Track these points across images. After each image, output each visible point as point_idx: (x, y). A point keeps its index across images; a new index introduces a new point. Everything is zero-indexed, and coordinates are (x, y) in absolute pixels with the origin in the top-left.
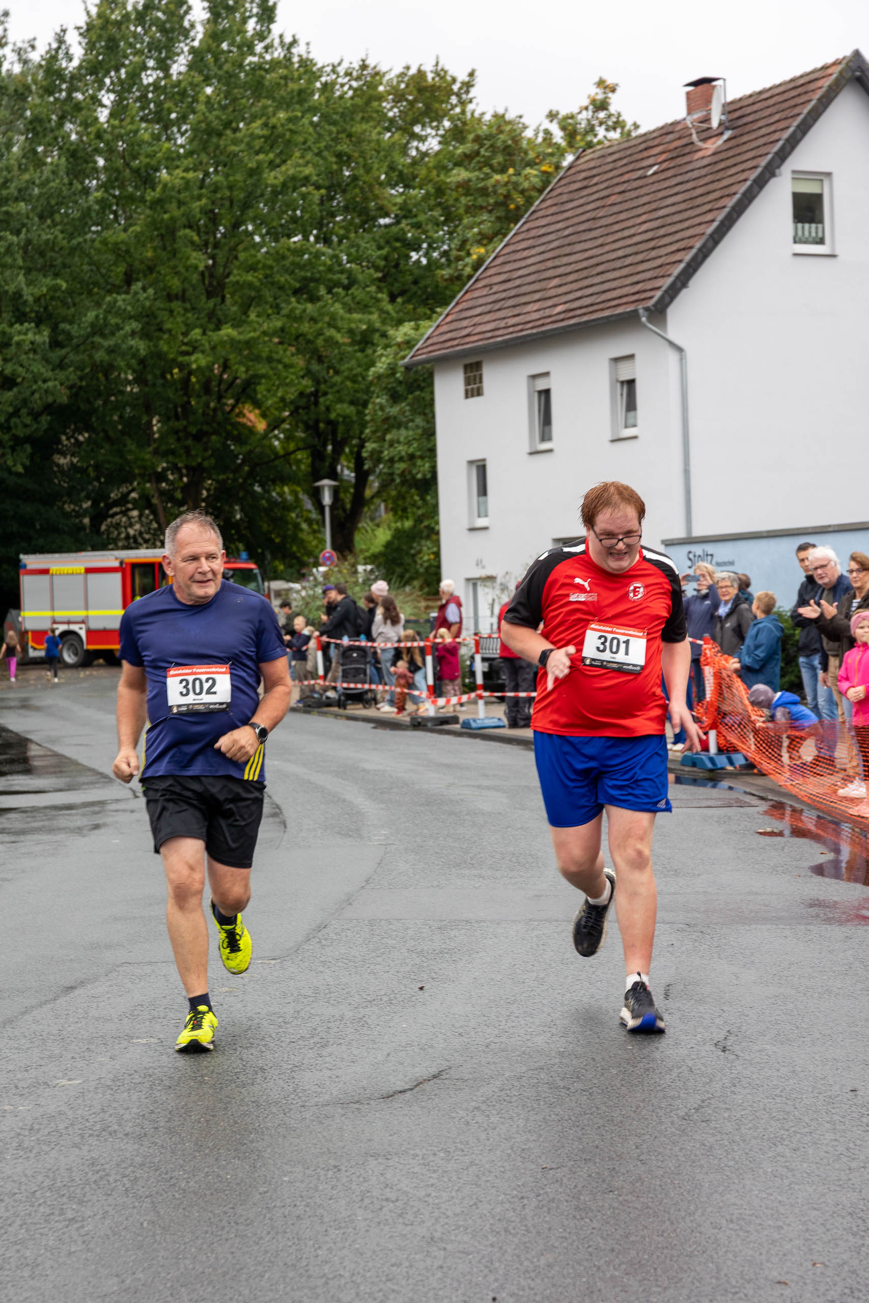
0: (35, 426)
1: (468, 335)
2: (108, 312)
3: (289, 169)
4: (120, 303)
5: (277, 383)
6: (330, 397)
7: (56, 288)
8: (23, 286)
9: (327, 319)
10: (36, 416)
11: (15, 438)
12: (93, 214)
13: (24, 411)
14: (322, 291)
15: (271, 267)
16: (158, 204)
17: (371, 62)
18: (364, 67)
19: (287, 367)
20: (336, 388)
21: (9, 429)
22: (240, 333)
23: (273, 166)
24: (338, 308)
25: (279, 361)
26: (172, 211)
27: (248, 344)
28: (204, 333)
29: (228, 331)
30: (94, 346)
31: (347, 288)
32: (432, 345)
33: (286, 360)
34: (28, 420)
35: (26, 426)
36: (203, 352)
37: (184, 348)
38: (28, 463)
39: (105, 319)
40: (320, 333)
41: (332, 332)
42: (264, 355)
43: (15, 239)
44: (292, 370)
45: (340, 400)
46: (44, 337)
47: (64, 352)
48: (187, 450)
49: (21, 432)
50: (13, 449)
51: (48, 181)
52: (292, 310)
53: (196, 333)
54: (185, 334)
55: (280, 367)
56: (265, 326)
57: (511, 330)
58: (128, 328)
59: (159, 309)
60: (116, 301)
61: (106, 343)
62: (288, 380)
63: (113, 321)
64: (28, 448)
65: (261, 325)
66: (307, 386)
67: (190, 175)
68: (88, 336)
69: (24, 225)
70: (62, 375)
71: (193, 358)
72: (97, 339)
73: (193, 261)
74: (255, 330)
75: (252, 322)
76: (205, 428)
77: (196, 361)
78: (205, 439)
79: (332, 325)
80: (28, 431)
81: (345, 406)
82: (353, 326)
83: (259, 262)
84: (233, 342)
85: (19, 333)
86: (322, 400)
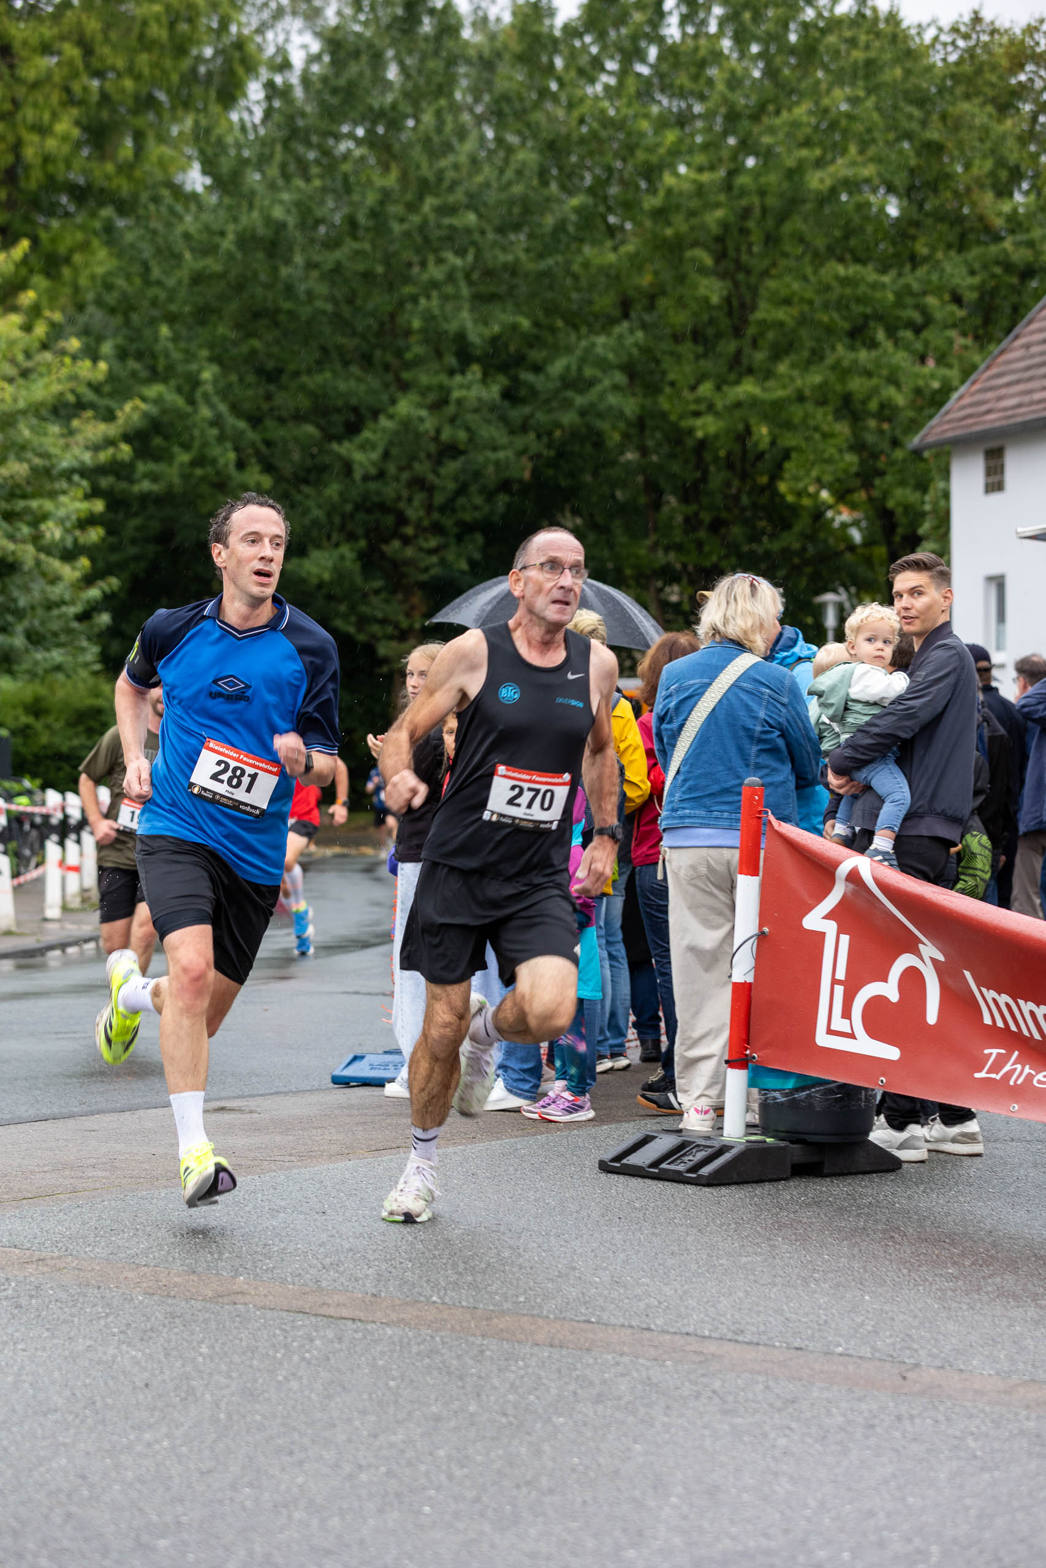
0: (487, 509)
1: (989, 412)
2: (583, 360)
3: (841, 168)
4: (599, 350)
5: (812, 457)
6: (889, 478)
7: (515, 327)
8: (469, 325)
9: (885, 372)
10: (490, 496)
11: (461, 524)
12: (571, 229)
13: (474, 488)
14: (881, 335)
15: (811, 302)
16: (661, 214)
17: (987, 15)
18: (977, 19)
19: (826, 436)
20: (897, 468)
21: (454, 511)
22: (764, 389)
23: (819, 163)
24: (901, 358)
25: (817, 429)
26: (680, 224)
27: (778, 405)
28: (718, 388)
29: (748, 388)
30: (567, 404)
31: (918, 330)
32: (949, 422)
33: (825, 428)
34: (478, 501)
35: (476, 508)
36: (717, 414)
37: (693, 407)
38: (477, 556)
39: (580, 370)
40: (875, 390)
41: (891, 392)
42: (796, 420)
43: (458, 262)
44: (833, 441)
45: (902, 483)
46: (493, 392)
47: (526, 410)
48: (700, 545)
49: (467, 517)
50: (459, 538)
51: (509, 184)
52: (838, 362)
53: (706, 389)
54: (693, 388)
55: (817, 436)
56: (799, 382)
57: (1034, 408)
58: (607, 382)
59: (664, 353)
60: (593, 345)
61: (580, 400)
62: (826, 455)
63: (589, 372)
64: (479, 538)
65: (792, 379)
66: (851, 464)
67: (705, 177)
68: (557, 391)
69: (474, 243)
70: (520, 442)
71: (699, 422)
72: (569, 394)
73: (702, 291)
74: (784, 387)
75: (782, 376)
76: (724, 515)
77: (704, 426)
78: (723, 531)
79: (893, 380)
80: (478, 515)
81: (908, 491)
82: (921, 383)
83: (794, 294)
84: (754, 402)
85: (461, 387)
86: (877, 482)
